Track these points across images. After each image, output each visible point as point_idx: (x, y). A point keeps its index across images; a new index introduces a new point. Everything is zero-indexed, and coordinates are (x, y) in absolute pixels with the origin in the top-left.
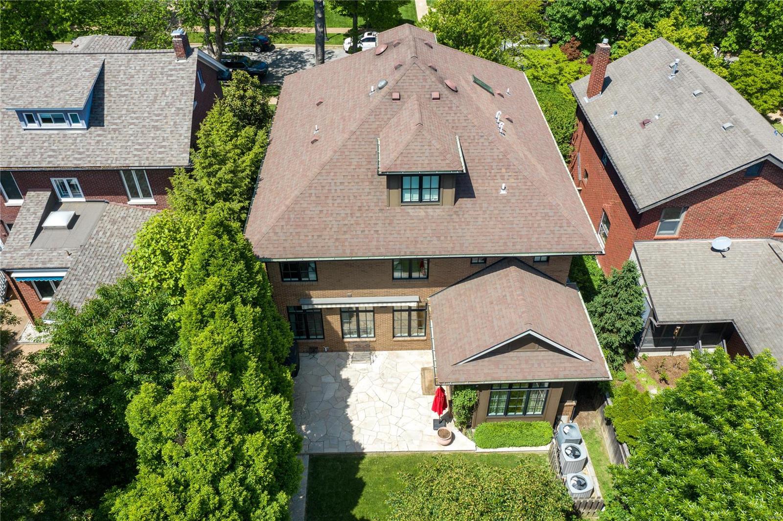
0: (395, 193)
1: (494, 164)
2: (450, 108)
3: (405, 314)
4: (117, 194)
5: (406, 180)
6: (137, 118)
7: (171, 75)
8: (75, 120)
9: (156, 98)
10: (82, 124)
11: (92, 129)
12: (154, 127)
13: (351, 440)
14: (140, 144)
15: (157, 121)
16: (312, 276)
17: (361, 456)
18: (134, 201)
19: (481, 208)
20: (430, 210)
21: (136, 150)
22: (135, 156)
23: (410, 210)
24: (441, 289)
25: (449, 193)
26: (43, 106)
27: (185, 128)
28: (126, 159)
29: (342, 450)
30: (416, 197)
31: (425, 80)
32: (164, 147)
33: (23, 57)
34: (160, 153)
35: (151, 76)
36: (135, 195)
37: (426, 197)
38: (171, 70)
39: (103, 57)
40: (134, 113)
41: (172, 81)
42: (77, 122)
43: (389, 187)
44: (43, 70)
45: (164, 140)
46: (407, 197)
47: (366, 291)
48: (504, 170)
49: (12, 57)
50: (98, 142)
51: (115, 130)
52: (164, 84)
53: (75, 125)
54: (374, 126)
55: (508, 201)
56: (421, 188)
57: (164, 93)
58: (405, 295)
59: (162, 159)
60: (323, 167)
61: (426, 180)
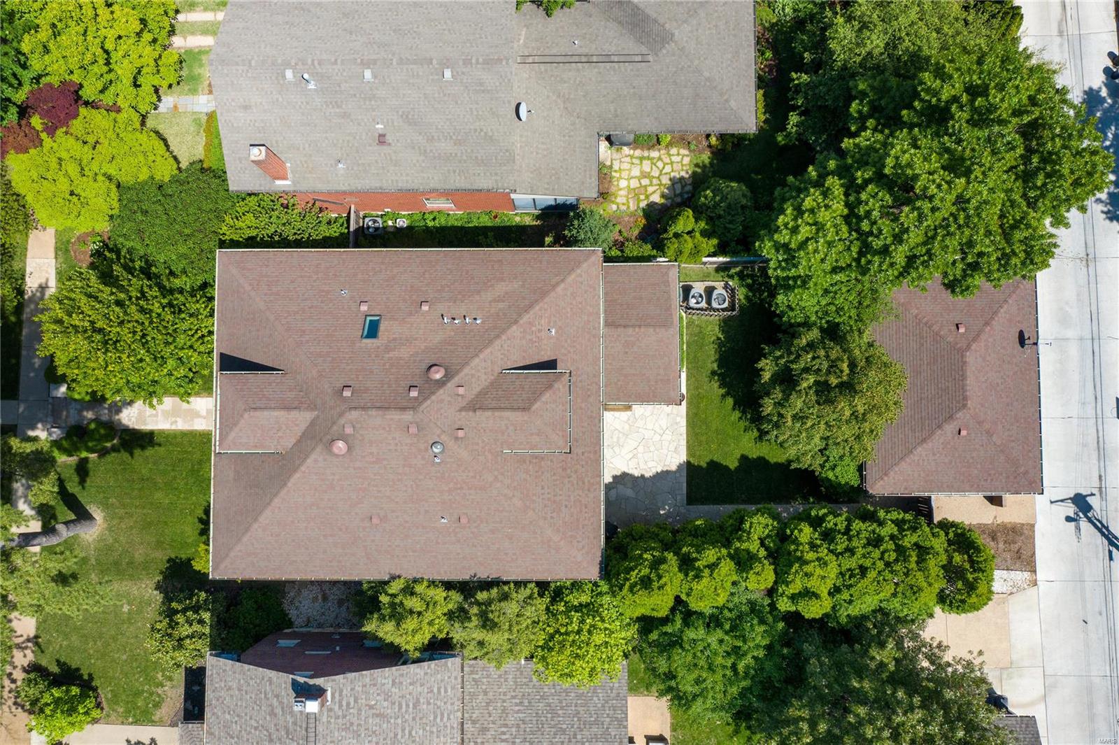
2: (473, 376)
6: (403, 730)
7: (348, 704)
9: (377, 715)
12: (415, 707)
13: (675, 472)
14: (435, 718)
15: (407, 706)
17: (688, 463)
19: (566, 355)
21: (442, 720)
22: (449, 719)
27: (418, 671)
28: (452, 728)
29: (684, 479)
31: (442, 401)
32: (439, 689)
34: (446, 691)
35: (346, 729)
38: (341, 706)
40: (396, 735)
41: (356, 701)
45: (432, 691)
48: (534, 329)
52: (360, 710)
54: (490, 457)
55: (560, 327)
57: (371, 707)
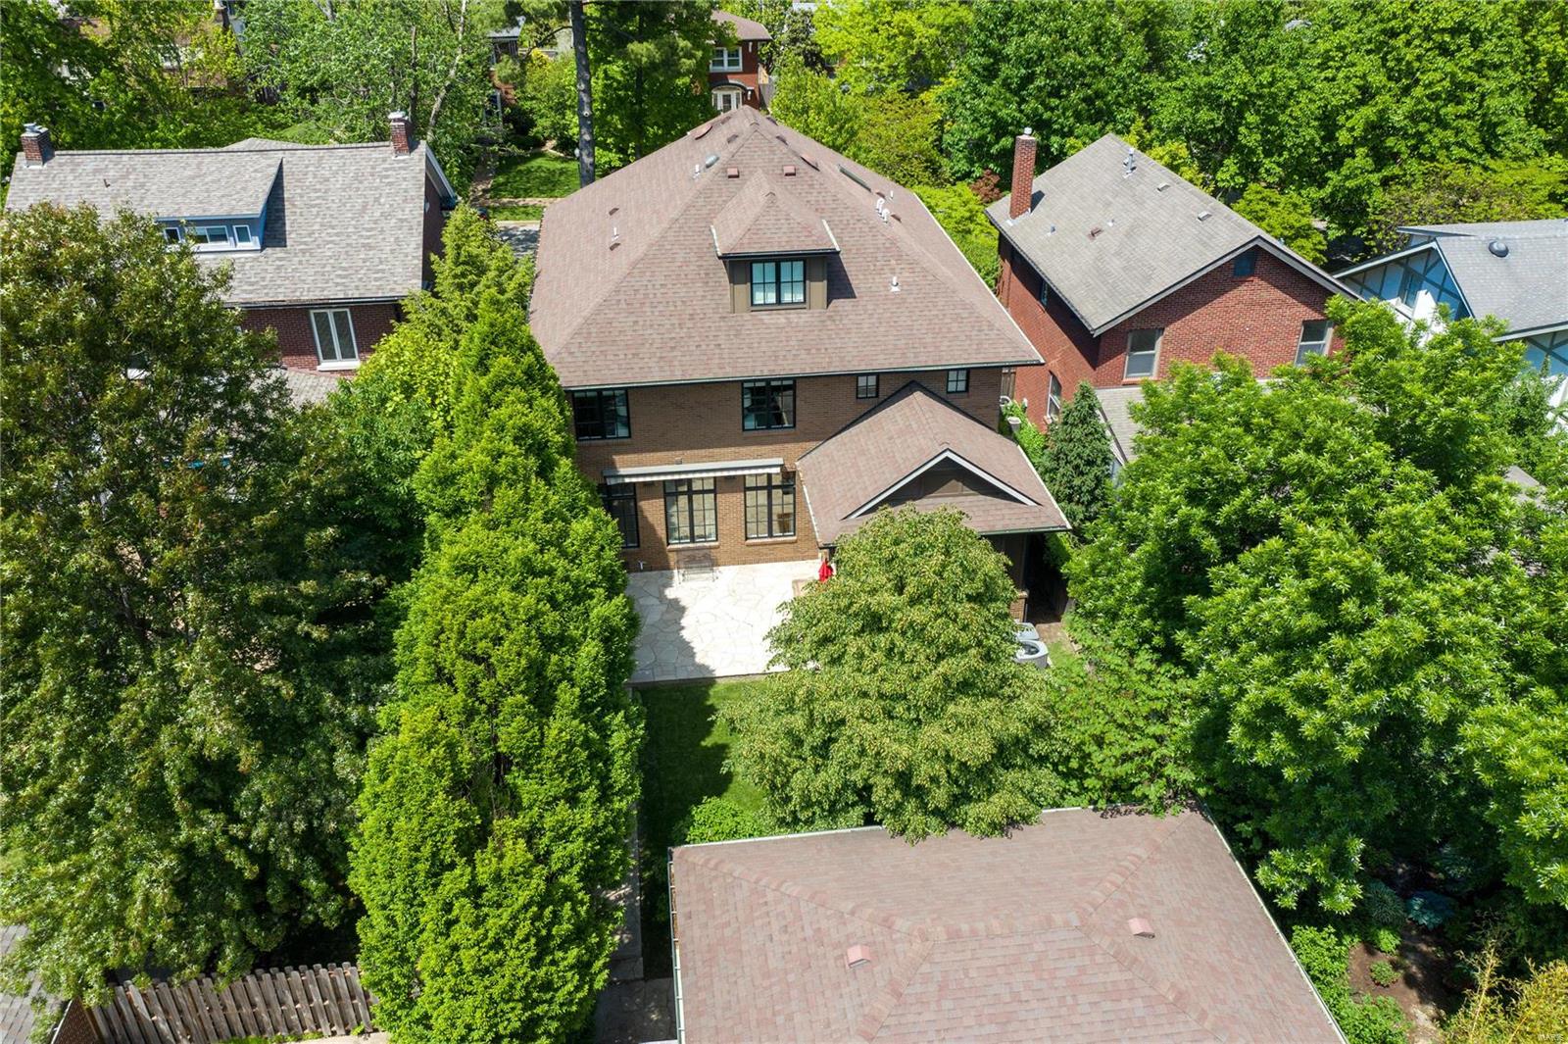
0: (742, 289)
1: (880, 255)
2: (811, 186)
3: (763, 496)
4: (301, 353)
5: (757, 268)
6: (337, 234)
7: (387, 177)
8: (243, 237)
9: (365, 207)
10: (254, 243)
11: (269, 251)
12: (364, 245)
14: (345, 269)
15: (368, 237)
16: (622, 432)
18: (326, 365)
19: (866, 311)
20: (793, 315)
21: (339, 276)
22: (337, 284)
23: (765, 316)
24: (814, 444)
25: (819, 288)
26: (198, 213)
27: (413, 245)
28: (323, 290)
29: (682, 675)
30: (772, 298)
31: (773, 152)
32: (383, 271)
33: (155, 158)
34: (376, 280)
35: (356, 178)
36: (329, 355)
37: (787, 298)
38: (387, 170)
39: (280, 155)
40: (333, 228)
41: (390, 184)
42: (248, 240)
43: (733, 280)
44: (188, 173)
45: (381, 262)
46: (759, 298)
47: (703, 452)
48: (893, 262)
49: (137, 158)
50: (279, 268)
51: (303, 252)
52: (377, 188)
53: (242, 245)
54: (705, 211)
55: (904, 301)
56: (778, 282)
57: (377, 200)
58: (761, 456)
59: (379, 288)
60: (634, 265)
61: (785, 266)
